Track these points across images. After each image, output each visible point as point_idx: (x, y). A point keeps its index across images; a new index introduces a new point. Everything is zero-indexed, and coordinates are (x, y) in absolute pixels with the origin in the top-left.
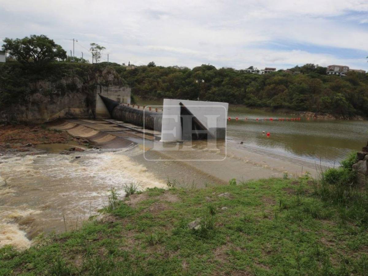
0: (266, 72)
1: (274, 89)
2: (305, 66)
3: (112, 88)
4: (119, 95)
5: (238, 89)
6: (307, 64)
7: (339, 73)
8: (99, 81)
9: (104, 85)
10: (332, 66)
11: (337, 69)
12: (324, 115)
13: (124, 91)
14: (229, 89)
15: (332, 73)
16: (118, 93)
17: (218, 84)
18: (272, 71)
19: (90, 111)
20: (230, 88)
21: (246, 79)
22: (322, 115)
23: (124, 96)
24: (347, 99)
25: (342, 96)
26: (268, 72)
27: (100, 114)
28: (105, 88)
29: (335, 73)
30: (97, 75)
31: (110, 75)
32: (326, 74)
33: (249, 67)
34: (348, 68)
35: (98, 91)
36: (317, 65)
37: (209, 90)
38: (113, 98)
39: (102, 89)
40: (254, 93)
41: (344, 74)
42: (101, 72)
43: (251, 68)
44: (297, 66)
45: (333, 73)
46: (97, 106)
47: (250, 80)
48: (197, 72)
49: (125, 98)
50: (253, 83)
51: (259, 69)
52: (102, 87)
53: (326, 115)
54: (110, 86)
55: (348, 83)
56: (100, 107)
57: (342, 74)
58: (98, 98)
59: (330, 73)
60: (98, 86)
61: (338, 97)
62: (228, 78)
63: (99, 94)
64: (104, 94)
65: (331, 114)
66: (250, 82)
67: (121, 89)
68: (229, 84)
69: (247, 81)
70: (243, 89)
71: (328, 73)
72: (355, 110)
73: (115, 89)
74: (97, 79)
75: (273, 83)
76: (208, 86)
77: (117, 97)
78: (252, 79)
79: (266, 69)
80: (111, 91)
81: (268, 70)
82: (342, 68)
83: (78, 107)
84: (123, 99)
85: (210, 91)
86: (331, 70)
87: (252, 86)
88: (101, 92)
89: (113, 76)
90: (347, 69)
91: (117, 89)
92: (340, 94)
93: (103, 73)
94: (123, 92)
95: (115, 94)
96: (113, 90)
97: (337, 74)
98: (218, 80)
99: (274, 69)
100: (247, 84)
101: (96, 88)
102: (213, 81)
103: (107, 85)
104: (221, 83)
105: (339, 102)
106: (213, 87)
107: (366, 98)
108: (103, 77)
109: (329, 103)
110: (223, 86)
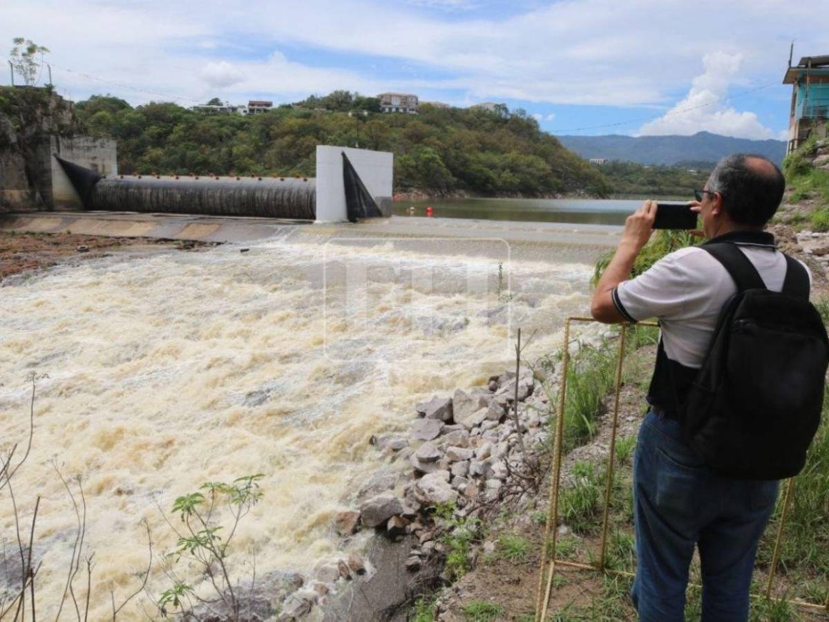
0: (252, 111)
1: (291, 145)
2: (331, 95)
3: (81, 141)
4: (95, 158)
5: (214, 150)
6: (336, 92)
7: (405, 109)
8: (45, 126)
9: (63, 136)
10: (386, 95)
11: (396, 102)
12: (409, 192)
13: (103, 147)
14: (191, 150)
15: (390, 109)
16: (92, 153)
17: (159, 141)
18: (264, 107)
19: (38, 195)
20: (194, 148)
21: (222, 126)
22: (405, 191)
23: (104, 160)
24: (443, 159)
25: (434, 153)
26: (258, 110)
27: (60, 202)
28: (64, 142)
29: (397, 109)
30: (38, 112)
31: (64, 113)
32: (380, 112)
33: (210, 100)
34: (417, 98)
35: (53, 150)
36: (357, 93)
37: (141, 154)
38: (83, 163)
39: (61, 144)
40: (251, 157)
41: (413, 110)
42: (45, 105)
43: (215, 101)
44: (312, 96)
45: (394, 110)
46: (53, 182)
47: (231, 128)
48: (99, 114)
49: (107, 162)
50: (241, 134)
51: (235, 105)
52: (60, 139)
53: (411, 191)
54: (75, 136)
55: (434, 129)
56: (60, 185)
57: (410, 110)
58: (54, 164)
59: (387, 110)
60: (52, 137)
61: (426, 156)
62: (182, 126)
63: (55, 155)
64: (66, 155)
65: (418, 189)
66: (234, 134)
67: (98, 143)
68: (189, 140)
69: (225, 130)
70: (224, 150)
71: (384, 109)
72: (455, 179)
73: (86, 144)
74: (42, 123)
75: (286, 134)
76: (138, 147)
77: (91, 161)
78: (232, 125)
79: (252, 104)
81: (256, 107)
82: (405, 99)
83: (17, 187)
84: (104, 166)
85: (146, 158)
86: (386, 103)
87: (243, 142)
88: (59, 151)
89: (70, 115)
90: (414, 100)
91: (90, 144)
92: (429, 149)
93: (50, 108)
94: (102, 150)
95: (87, 154)
96: (81, 145)
97: (401, 111)
98: (156, 131)
99: (269, 104)
100: (229, 137)
101: (48, 141)
102: (146, 135)
103: (69, 135)
104: (165, 138)
105: (431, 164)
106: (149, 147)
107: (467, 155)
108: (51, 117)
109: (412, 167)
110: (174, 144)
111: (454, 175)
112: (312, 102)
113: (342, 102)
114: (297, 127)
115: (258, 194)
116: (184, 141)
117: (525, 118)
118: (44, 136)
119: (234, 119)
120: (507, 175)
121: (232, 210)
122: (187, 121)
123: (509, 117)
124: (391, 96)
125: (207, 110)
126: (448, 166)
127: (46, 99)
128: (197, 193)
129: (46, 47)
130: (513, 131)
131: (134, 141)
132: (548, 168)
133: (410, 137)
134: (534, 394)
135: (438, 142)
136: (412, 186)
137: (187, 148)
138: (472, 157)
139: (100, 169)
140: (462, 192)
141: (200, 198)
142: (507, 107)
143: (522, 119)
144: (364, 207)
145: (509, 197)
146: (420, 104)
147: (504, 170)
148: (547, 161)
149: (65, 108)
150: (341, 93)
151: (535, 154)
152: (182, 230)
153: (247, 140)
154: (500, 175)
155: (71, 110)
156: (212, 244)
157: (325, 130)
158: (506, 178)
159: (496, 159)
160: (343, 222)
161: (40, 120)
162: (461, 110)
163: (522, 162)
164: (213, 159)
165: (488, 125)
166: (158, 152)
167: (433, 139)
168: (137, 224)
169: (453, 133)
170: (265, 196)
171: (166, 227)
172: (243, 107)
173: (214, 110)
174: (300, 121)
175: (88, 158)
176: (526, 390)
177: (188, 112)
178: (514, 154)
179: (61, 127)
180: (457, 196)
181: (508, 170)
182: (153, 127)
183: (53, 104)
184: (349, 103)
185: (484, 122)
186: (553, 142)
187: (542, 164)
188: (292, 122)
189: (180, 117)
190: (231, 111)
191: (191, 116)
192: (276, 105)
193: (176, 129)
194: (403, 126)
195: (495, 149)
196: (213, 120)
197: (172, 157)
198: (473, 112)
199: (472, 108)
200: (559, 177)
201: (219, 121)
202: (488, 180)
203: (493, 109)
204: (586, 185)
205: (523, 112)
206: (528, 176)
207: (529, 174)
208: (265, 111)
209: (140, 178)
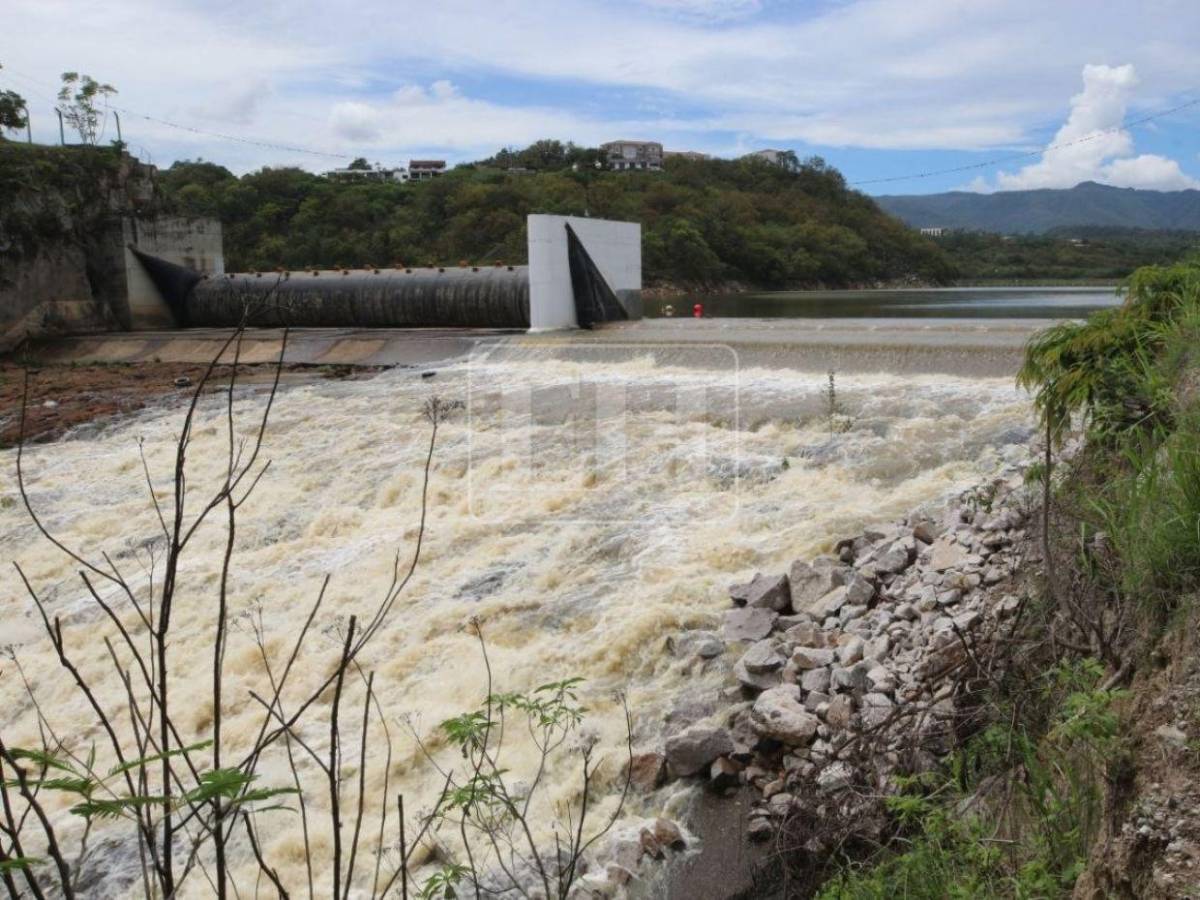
0: (415, 175)
1: (478, 223)
2: (532, 147)
3: (169, 225)
4: (189, 249)
5: (362, 235)
6: (540, 143)
7: (644, 165)
8: (114, 203)
9: (141, 217)
10: (615, 144)
11: (630, 155)
12: (656, 287)
13: (202, 232)
14: (329, 236)
15: (622, 165)
16: (187, 242)
17: (279, 223)
18: (433, 169)
19: (106, 308)
20: (331, 234)
21: (371, 200)
23: (203, 252)
24: (705, 235)
25: (691, 227)
26: (424, 174)
27: (140, 317)
28: (143, 226)
29: (632, 165)
30: (104, 183)
31: (142, 182)
32: (607, 169)
33: (352, 161)
34: (660, 147)
35: (128, 239)
36: (571, 143)
37: (252, 245)
38: (172, 257)
39: (138, 230)
40: (418, 243)
41: (655, 165)
42: (113, 172)
43: (360, 163)
44: (504, 151)
45: (627, 166)
46: (129, 287)
47: (387, 202)
48: (187, 188)
49: (207, 256)
50: (401, 211)
51: (390, 168)
52: (137, 222)
53: (660, 286)
54: (159, 217)
55: (687, 191)
56: (139, 292)
57: (652, 165)
58: (130, 261)
59: (617, 167)
60: (125, 219)
61: (679, 232)
62: (312, 201)
63: (130, 247)
64: (146, 247)
65: (670, 281)
66: (390, 211)
67: (194, 227)
68: (324, 222)
69: (376, 205)
70: (377, 234)
71: (612, 165)
73: (176, 229)
74: (109, 199)
75: (469, 207)
76: (247, 235)
77: (184, 254)
78: (388, 197)
79: (414, 165)
80: (164, 235)
81: (421, 169)
82: (643, 149)
83: (76, 297)
84: (203, 261)
85: (261, 251)
86: (615, 157)
87: (403, 221)
88: (136, 240)
89: (151, 186)
90: (657, 150)
91: (182, 229)
92: (683, 222)
93: (120, 176)
94: (201, 236)
95: (179, 243)
96: (169, 230)
97: (639, 166)
98: (274, 210)
99: (441, 165)
100: (383, 216)
101: (120, 226)
102: (258, 218)
103: (150, 216)
104: (288, 221)
105: (688, 243)
106: (264, 235)
107: (740, 229)
108: (122, 190)
109: (659, 249)
110: (302, 228)
111: (723, 259)
112: (505, 159)
113: (549, 156)
114: (484, 196)
115: (440, 293)
116: (315, 224)
117: (824, 171)
118: (114, 218)
119: (388, 188)
120: (800, 255)
121: (401, 319)
122: (319, 194)
123: (799, 170)
124: (622, 145)
125: (347, 176)
126: (712, 246)
127: (113, 163)
128: (348, 295)
129: (111, 85)
130: (808, 191)
131: (241, 227)
132: (862, 243)
133: (654, 205)
134: (918, 562)
135: (697, 211)
136: (661, 278)
137: (322, 235)
138: (748, 232)
139: (198, 265)
140: (735, 283)
141: (352, 303)
142: (796, 155)
143: (820, 173)
144: (601, 306)
145: (805, 288)
146: (665, 157)
147: (795, 249)
148: (860, 234)
149: (142, 175)
150: (547, 143)
151: (840, 224)
152: (330, 351)
153: (411, 218)
154: (790, 256)
155: (152, 179)
156: (376, 368)
157: (526, 200)
158: (800, 260)
159: (782, 232)
160: (572, 329)
161: (106, 196)
162: (726, 162)
163: (823, 235)
164: (360, 248)
165: (769, 182)
166: (276, 242)
167: (689, 206)
168: (260, 344)
169: (716, 197)
170: (451, 295)
171: (303, 347)
172: (402, 170)
173: (358, 176)
174: (489, 187)
175: (180, 249)
176: (906, 555)
177: (319, 180)
178: (810, 224)
179: (138, 204)
180: (728, 291)
181: (802, 249)
182: (269, 205)
183: (124, 171)
184: (559, 159)
185: (763, 179)
186: (866, 204)
187: (853, 238)
188: (479, 189)
189: (308, 188)
190: (383, 176)
191: (327, 186)
192: (450, 166)
193: (303, 206)
194: (644, 188)
195: (781, 218)
196: (357, 191)
197: (299, 248)
198: (746, 164)
199: (744, 158)
200: (879, 257)
201: (367, 192)
202: (773, 264)
203: (773, 159)
204: (919, 267)
205: (820, 162)
206: (832, 257)
207: (834, 253)
208: (435, 174)
209: (259, 276)
